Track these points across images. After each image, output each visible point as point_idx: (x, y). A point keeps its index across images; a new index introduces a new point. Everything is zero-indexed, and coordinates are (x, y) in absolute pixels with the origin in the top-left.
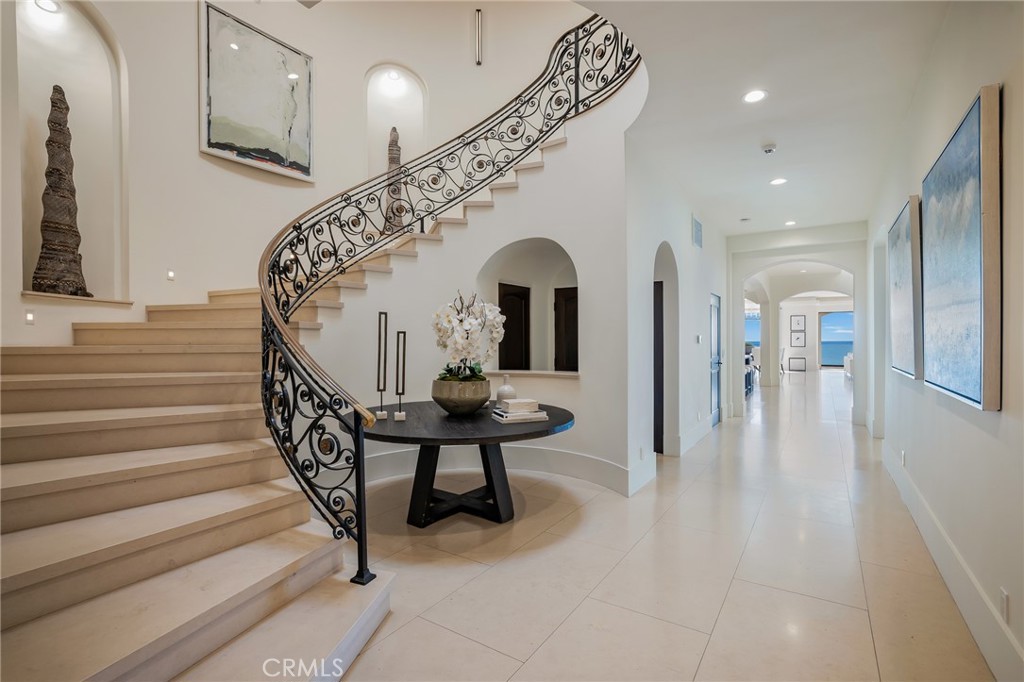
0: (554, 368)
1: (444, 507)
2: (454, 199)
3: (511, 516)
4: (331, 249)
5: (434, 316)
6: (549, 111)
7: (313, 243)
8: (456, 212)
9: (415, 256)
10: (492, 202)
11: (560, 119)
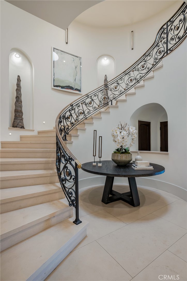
0: (160, 150)
1: (115, 197)
2: (122, 93)
3: (138, 204)
4: (83, 112)
5: (111, 131)
6: (156, 56)
7: (77, 110)
8: (123, 97)
9: (109, 113)
10: (135, 92)
11: (161, 58)
